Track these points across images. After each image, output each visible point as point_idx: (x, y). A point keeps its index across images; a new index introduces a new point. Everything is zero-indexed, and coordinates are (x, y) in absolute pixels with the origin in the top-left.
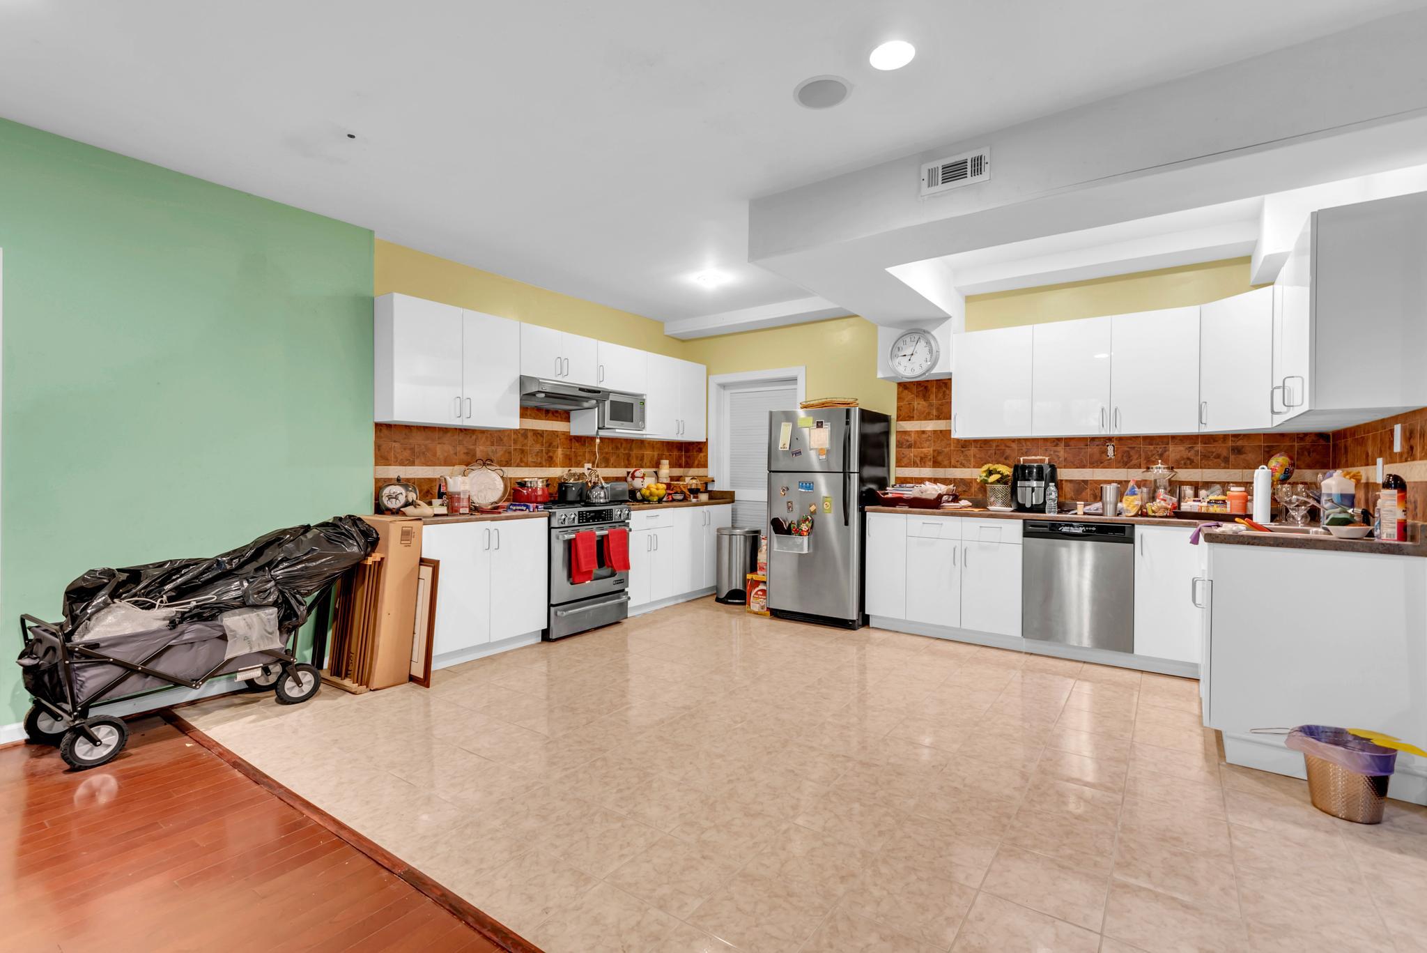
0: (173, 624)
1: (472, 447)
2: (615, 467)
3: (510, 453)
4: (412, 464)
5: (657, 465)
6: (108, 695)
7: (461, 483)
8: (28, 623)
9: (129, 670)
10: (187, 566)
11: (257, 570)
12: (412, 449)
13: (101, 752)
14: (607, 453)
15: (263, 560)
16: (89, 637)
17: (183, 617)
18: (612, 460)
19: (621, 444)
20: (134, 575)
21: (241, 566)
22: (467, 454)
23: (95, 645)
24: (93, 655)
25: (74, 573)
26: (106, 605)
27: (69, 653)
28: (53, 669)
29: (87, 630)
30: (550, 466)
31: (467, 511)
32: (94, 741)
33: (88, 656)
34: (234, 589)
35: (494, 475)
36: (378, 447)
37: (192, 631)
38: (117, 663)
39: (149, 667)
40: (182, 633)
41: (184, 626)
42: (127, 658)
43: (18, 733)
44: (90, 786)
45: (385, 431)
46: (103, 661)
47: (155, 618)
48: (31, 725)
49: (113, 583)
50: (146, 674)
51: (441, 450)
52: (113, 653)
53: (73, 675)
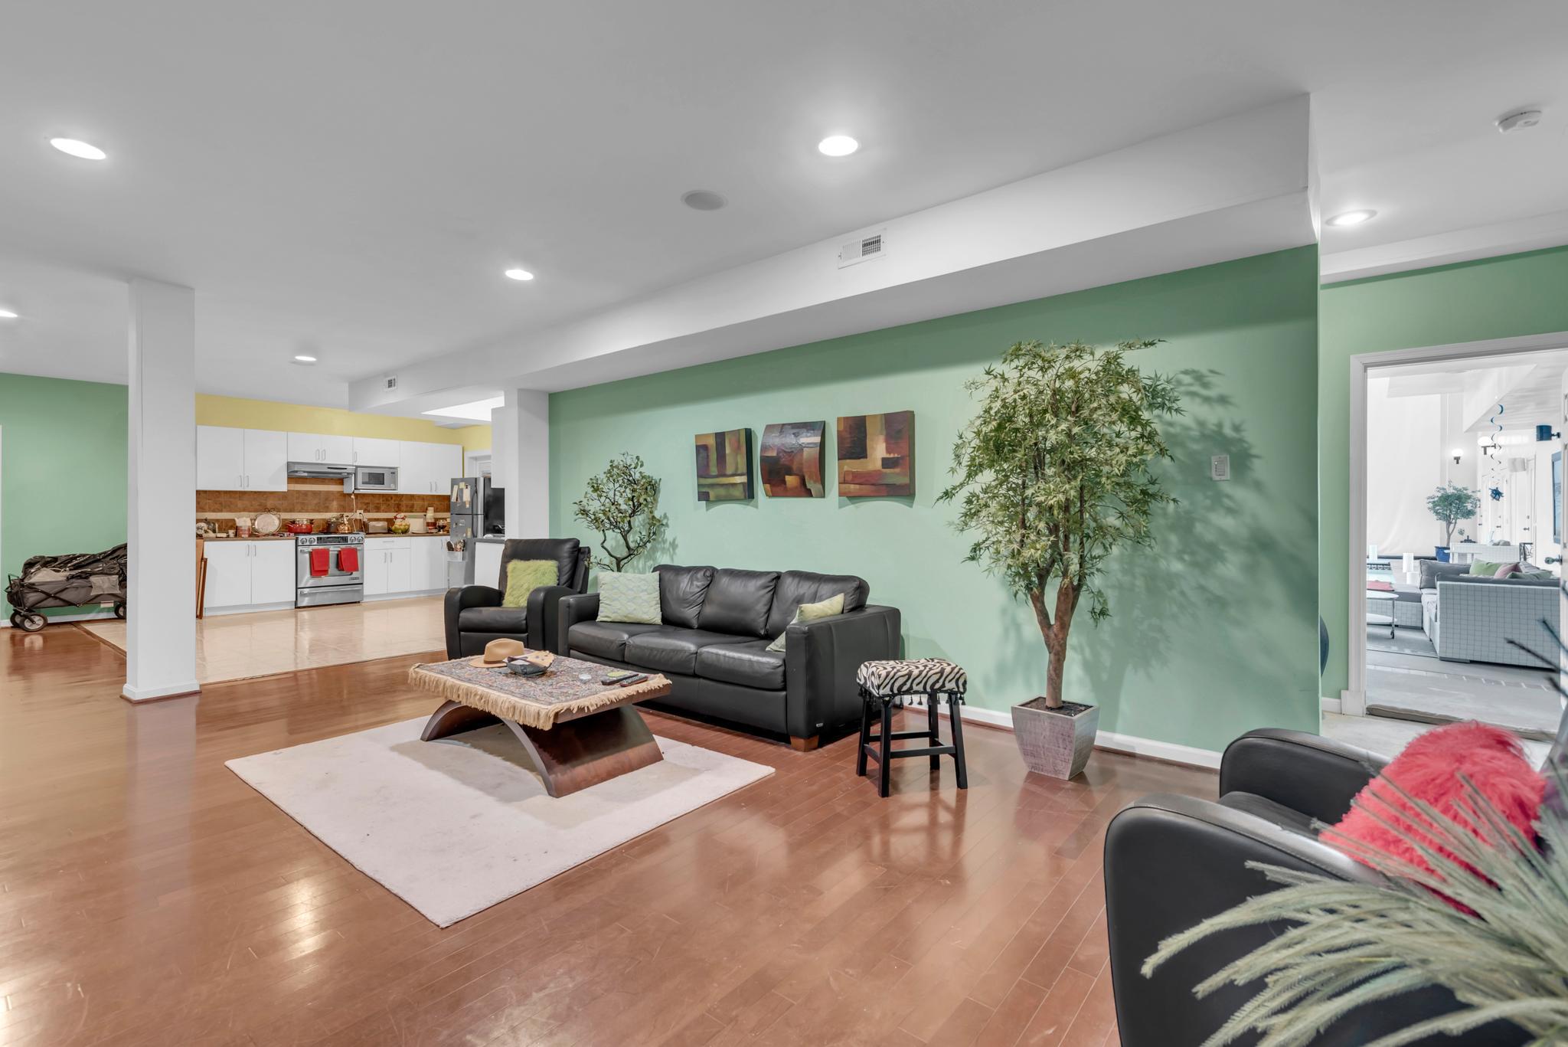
0: (68, 579)
1: (264, 502)
2: (386, 512)
3: (293, 505)
4: (221, 511)
5: (426, 510)
6: (40, 604)
7: (243, 521)
8: (12, 578)
9: (48, 595)
10: (79, 556)
11: (111, 559)
12: (221, 504)
13: (35, 627)
14: (378, 504)
15: (115, 555)
16: (32, 581)
17: (73, 577)
18: (382, 508)
19: (392, 498)
20: (55, 559)
21: (103, 558)
22: (260, 505)
23: (33, 584)
24: (32, 587)
25: (29, 556)
26: (39, 569)
27: (23, 586)
28: (17, 593)
29: (30, 578)
30: (326, 512)
31: (247, 536)
32: (33, 622)
33: (30, 588)
34: (100, 567)
35: (274, 517)
36: (198, 503)
37: (77, 582)
38: (42, 592)
39: (57, 595)
40: (73, 583)
41: (74, 580)
42: (47, 591)
43: (7, 623)
44: (31, 639)
45: (202, 494)
46: (37, 591)
47: (61, 576)
48: (12, 619)
49: (43, 561)
50: (56, 598)
51: (240, 504)
52: (41, 588)
53: (24, 595)
